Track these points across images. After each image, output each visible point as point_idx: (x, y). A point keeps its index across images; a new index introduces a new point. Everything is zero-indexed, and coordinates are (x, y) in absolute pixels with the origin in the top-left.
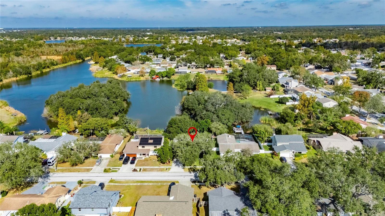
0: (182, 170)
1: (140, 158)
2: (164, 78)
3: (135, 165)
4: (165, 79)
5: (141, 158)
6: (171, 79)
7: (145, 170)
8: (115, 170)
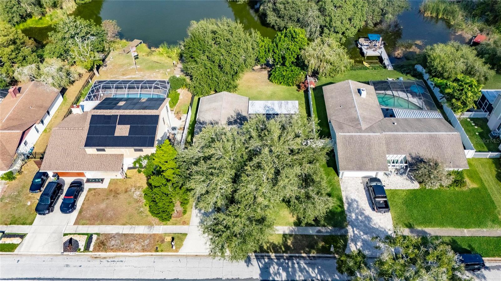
1: (96, 180)
3: (74, 215)
5: (99, 180)
8: (9, 240)
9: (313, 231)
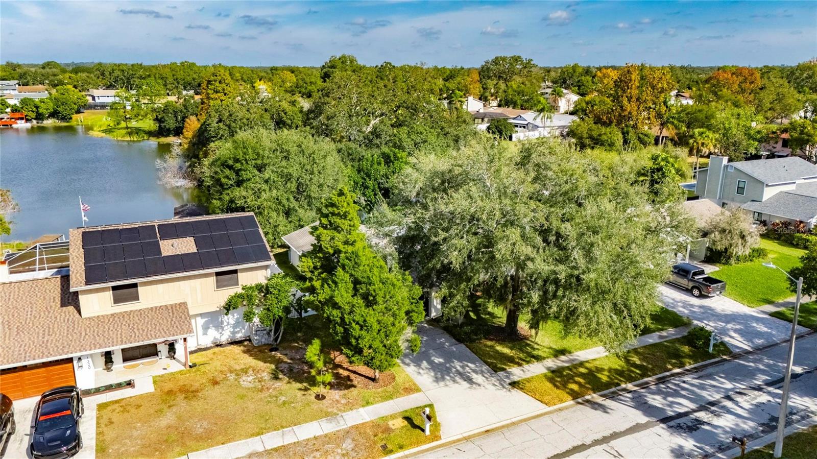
1: (109, 388)
2: (45, 122)
4: (50, 123)
5: (119, 386)
6: (72, 124)
9: (652, 339)
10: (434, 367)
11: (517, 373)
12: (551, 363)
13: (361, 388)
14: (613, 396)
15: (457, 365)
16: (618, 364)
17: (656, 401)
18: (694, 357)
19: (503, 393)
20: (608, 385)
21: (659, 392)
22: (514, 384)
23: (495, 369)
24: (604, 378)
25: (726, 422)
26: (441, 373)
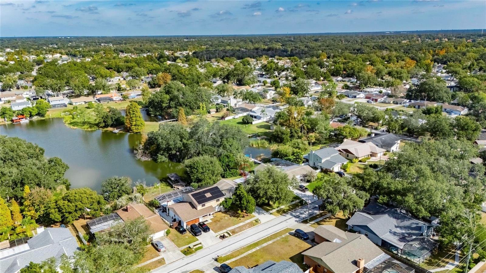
0: (272, 217)
2: (33, 118)
3: (212, 230)
4: (35, 118)
6: (46, 117)
7: (234, 232)
8: (197, 246)
9: (294, 203)
10: (257, 212)
11: (271, 212)
12: (277, 209)
13: (246, 217)
14: (287, 214)
15: (261, 211)
16: (288, 208)
17: (294, 214)
18: (301, 206)
19: (269, 215)
20: (286, 212)
21: (295, 213)
22: (271, 214)
23: (267, 211)
24: (285, 211)
25: (303, 216)
26: (259, 213)
